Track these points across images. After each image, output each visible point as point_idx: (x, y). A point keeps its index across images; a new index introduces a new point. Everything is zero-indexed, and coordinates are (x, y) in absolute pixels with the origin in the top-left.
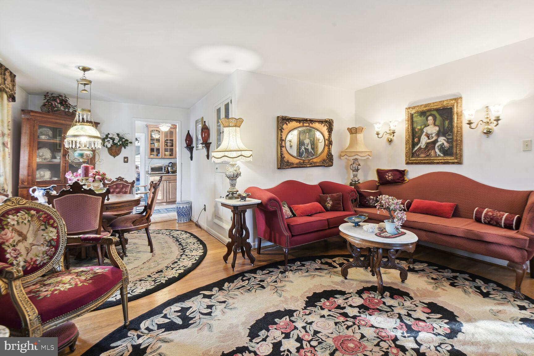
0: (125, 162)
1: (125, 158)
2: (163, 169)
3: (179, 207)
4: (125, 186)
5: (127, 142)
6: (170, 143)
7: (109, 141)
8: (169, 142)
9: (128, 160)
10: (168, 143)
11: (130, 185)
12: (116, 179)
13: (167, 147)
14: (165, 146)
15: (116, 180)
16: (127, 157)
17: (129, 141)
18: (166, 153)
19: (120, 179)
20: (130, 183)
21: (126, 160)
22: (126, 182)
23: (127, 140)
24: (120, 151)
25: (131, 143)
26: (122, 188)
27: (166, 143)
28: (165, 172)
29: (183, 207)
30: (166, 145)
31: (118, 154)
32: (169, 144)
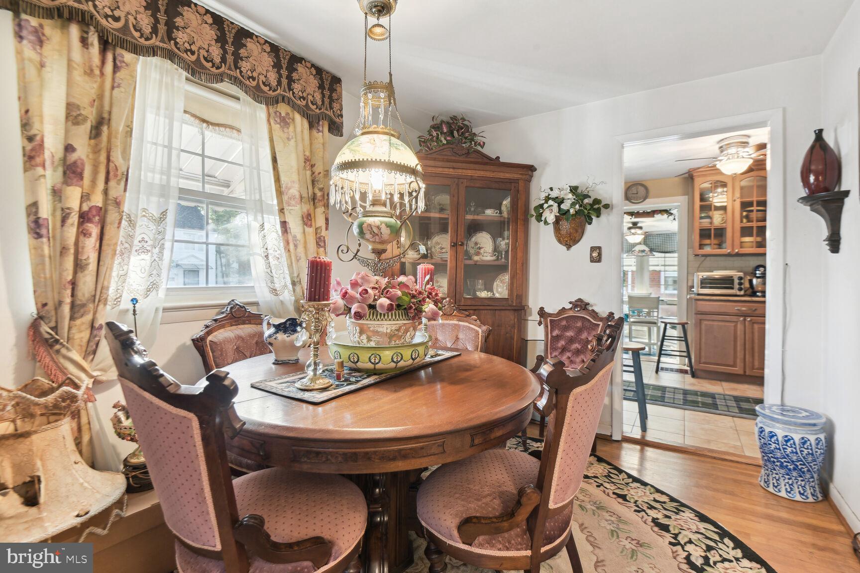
0: (593, 260)
1: (593, 249)
2: (736, 281)
3: (767, 430)
4: (587, 324)
5: (596, 206)
6: (758, 211)
7: (552, 206)
8: (754, 208)
9: (600, 254)
10: (752, 211)
11: (601, 323)
12: (570, 303)
13: (750, 224)
14: (742, 221)
15: (570, 306)
16: (600, 248)
17: (603, 203)
18: (747, 239)
19: (580, 304)
20: (601, 319)
21: (596, 255)
22: (594, 314)
23: (597, 201)
24: (580, 231)
25: (607, 206)
26: (580, 331)
27: (745, 214)
28: (742, 293)
29: (787, 439)
30: (747, 217)
31: (576, 241)
32: (754, 215)
